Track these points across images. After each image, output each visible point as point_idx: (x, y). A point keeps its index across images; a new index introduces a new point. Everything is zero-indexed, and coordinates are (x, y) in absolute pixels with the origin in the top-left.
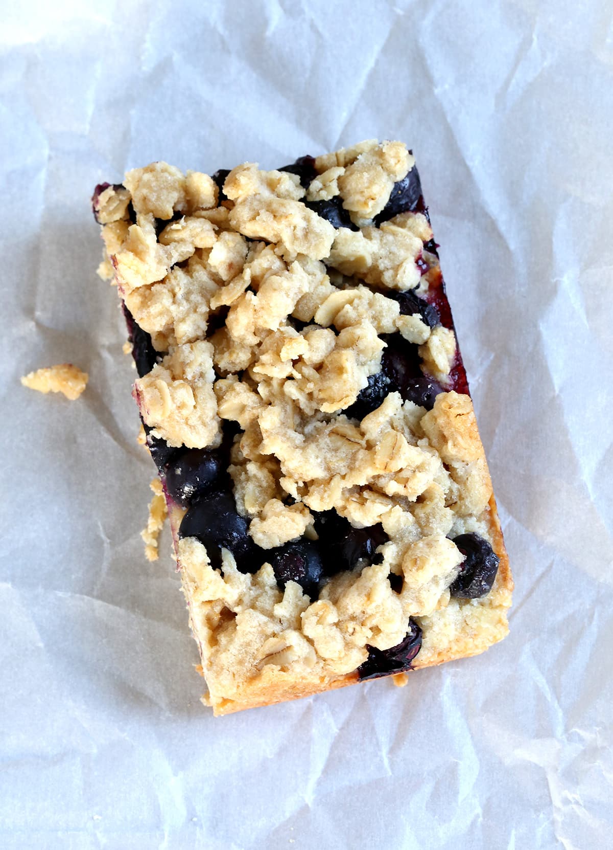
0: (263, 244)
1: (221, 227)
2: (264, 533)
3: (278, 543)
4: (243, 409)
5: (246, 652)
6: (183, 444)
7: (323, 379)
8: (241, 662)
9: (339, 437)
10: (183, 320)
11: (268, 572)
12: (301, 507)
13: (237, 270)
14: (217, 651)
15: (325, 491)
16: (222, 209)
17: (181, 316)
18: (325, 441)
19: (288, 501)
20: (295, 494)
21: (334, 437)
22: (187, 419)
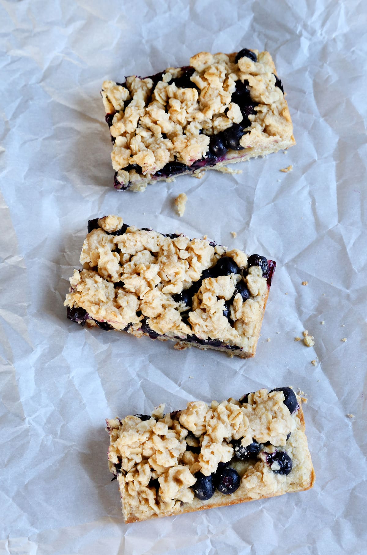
0: (140, 121)
1: (134, 134)
2: (238, 118)
3: (241, 114)
4: (196, 127)
5: (279, 121)
6: (208, 145)
7: (186, 100)
8: (282, 123)
9: (206, 95)
10: (166, 145)
11: (251, 117)
12: (229, 105)
13: (148, 129)
14: (278, 133)
15: (225, 96)
16: (127, 135)
17: (165, 145)
18: (207, 99)
19: (227, 110)
20: (225, 107)
21: (206, 96)
22: (201, 141)
